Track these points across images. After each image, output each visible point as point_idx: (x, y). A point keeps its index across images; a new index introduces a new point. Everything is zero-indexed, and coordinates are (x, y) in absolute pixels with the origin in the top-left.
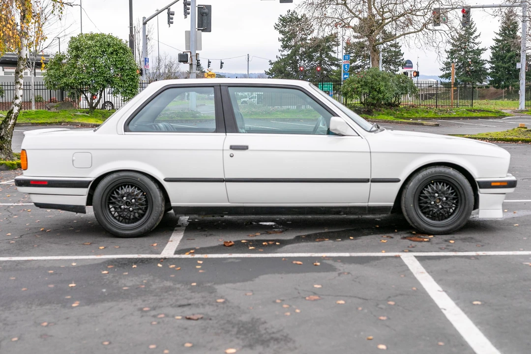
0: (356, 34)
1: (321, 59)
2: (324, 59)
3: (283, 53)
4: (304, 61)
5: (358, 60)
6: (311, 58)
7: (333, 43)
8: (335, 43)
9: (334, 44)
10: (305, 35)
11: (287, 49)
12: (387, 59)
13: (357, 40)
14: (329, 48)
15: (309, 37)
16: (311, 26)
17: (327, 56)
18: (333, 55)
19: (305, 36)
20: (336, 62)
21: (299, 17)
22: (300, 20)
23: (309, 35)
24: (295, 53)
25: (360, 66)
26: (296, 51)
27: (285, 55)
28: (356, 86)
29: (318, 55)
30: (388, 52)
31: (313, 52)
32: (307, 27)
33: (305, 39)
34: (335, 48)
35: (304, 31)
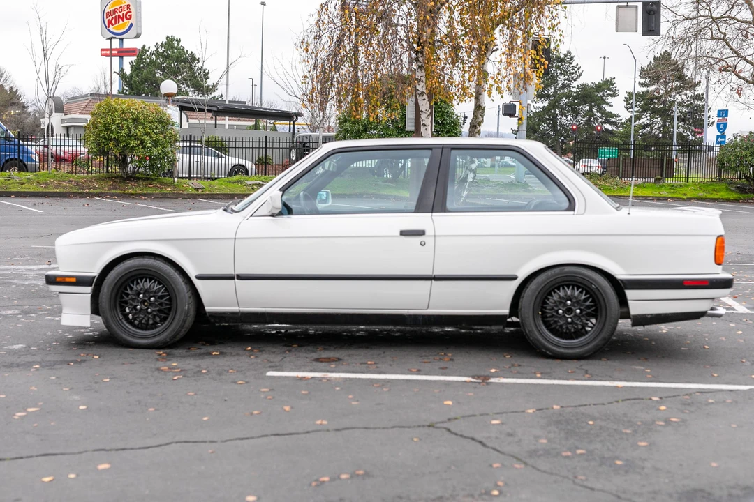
0: (643, 81)
1: (589, 114)
2: (595, 115)
3: (537, 105)
4: (566, 116)
5: (644, 116)
6: (575, 113)
7: (608, 92)
8: (611, 93)
9: (609, 95)
10: (569, 80)
11: (543, 99)
12: (685, 117)
13: (645, 89)
14: (603, 100)
15: (575, 84)
16: (578, 69)
17: (601, 110)
18: (608, 108)
19: (568, 82)
20: (612, 119)
21: (562, 56)
22: (562, 60)
23: (575, 80)
24: (554, 105)
25: (647, 125)
26: (555, 103)
27: (538, 108)
28: (744, 153)
29: (587, 108)
30: (688, 106)
31: (579, 104)
32: (573, 69)
33: (569, 86)
34: (610, 100)
35: (567, 75)
